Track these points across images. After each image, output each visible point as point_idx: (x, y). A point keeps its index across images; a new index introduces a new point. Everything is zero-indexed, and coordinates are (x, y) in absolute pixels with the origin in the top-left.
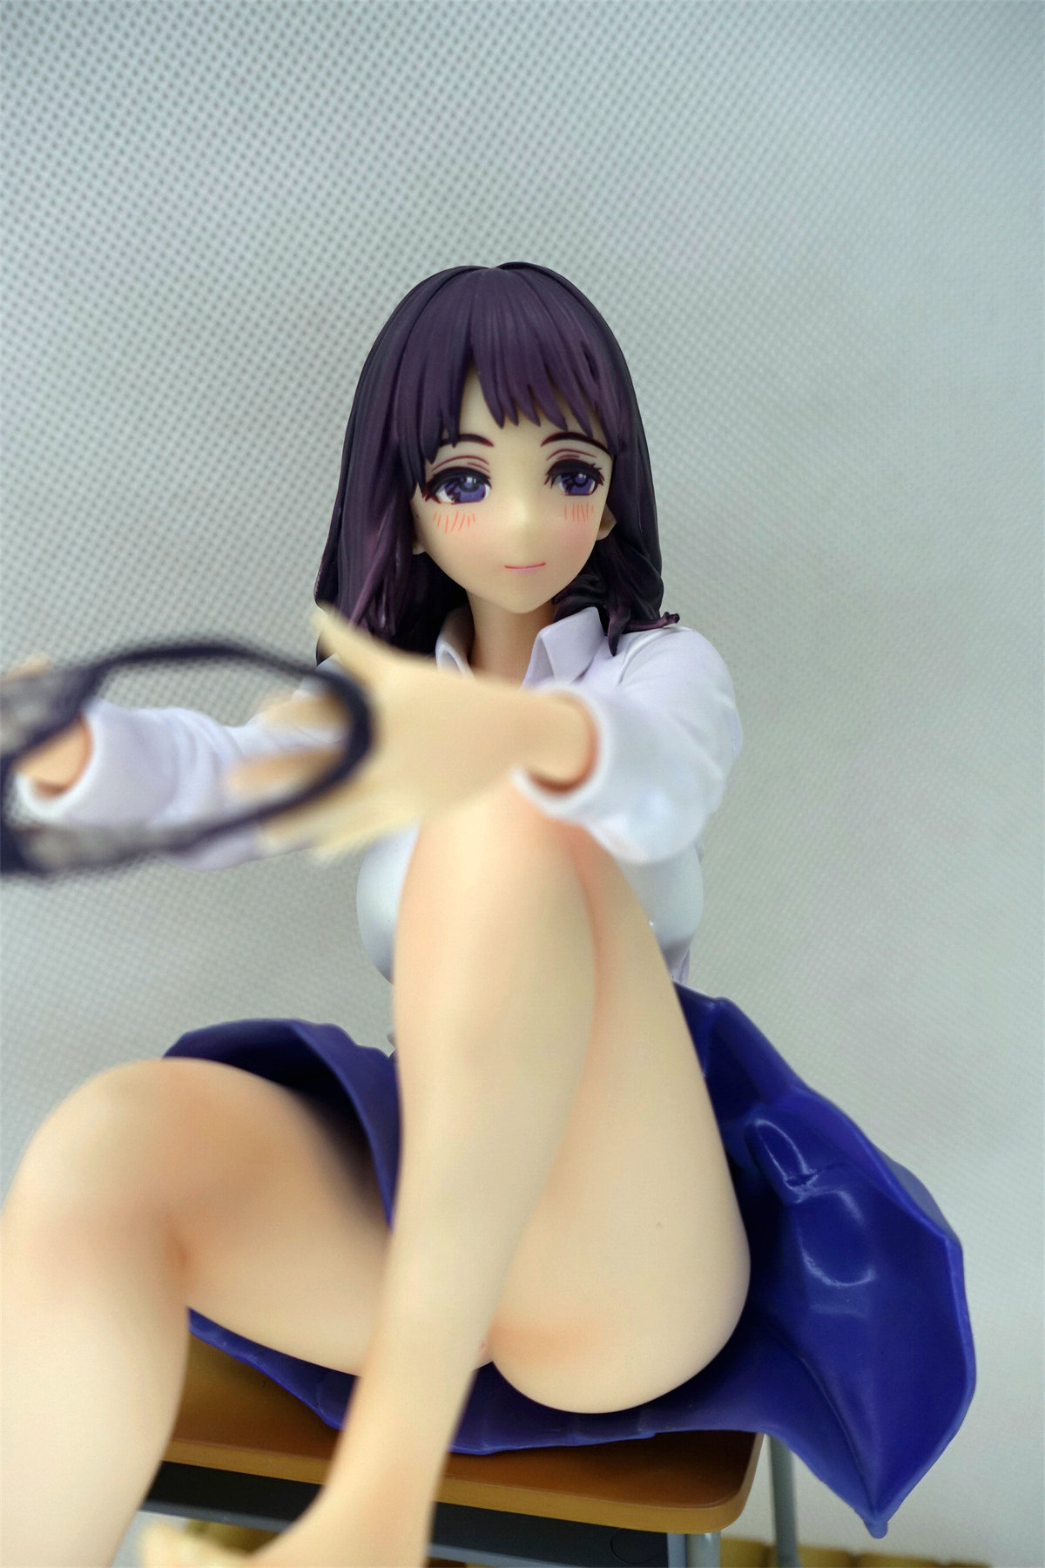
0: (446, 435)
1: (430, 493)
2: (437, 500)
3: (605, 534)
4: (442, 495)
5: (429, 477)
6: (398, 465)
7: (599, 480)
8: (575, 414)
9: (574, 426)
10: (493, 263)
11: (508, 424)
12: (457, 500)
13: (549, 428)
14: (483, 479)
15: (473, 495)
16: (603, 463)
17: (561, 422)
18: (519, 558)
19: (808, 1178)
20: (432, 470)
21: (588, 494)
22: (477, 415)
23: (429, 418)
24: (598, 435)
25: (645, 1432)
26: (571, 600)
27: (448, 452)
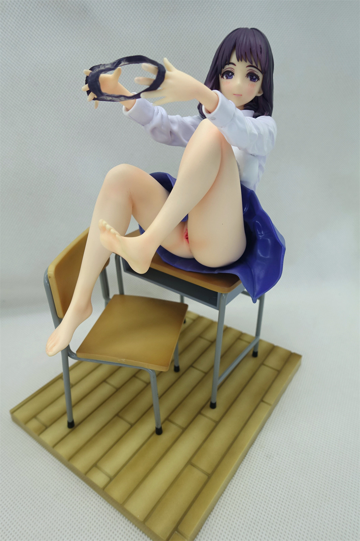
0: (227, 63)
1: (222, 77)
3: (259, 95)
4: (225, 77)
5: (222, 73)
6: (217, 69)
7: (259, 79)
8: (255, 61)
9: (254, 64)
10: (250, 27)
11: (240, 61)
12: (227, 78)
13: (248, 64)
14: (233, 74)
15: (230, 77)
16: (260, 75)
17: (251, 63)
18: (236, 93)
19: (263, 234)
20: (223, 70)
21: (255, 82)
22: (234, 59)
23: (224, 57)
24: (259, 67)
25: (216, 272)
26: (248, 107)
27: (227, 67)
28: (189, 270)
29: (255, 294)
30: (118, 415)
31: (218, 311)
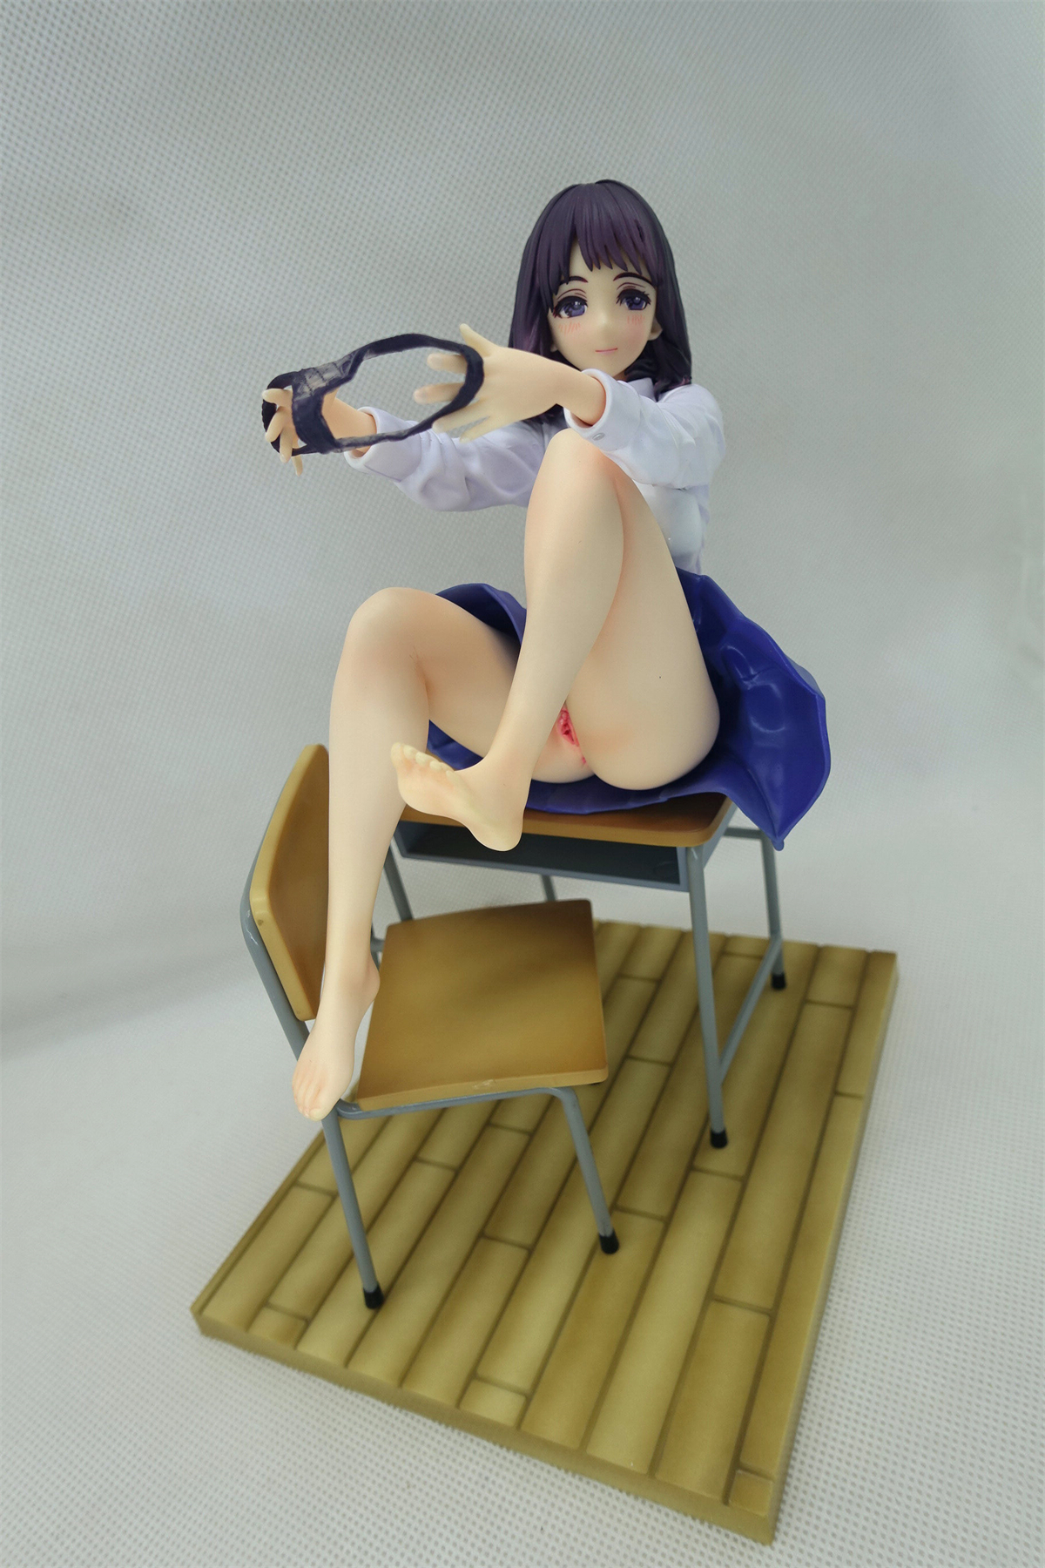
0: (563, 278)
1: (557, 314)
2: (560, 316)
3: (655, 336)
4: (563, 313)
5: (555, 304)
6: (539, 298)
7: (648, 302)
8: (631, 261)
9: (631, 269)
10: (593, 180)
11: (595, 269)
12: (570, 316)
13: (617, 271)
14: (583, 302)
15: (578, 311)
16: (650, 291)
17: (624, 267)
18: (602, 345)
19: (754, 676)
20: (557, 298)
21: (640, 309)
22: (579, 266)
23: (553, 269)
24: (645, 274)
25: (663, 799)
26: (635, 372)
27: (565, 288)
28: (587, 811)
29: (777, 827)
30: (485, 1236)
31: (686, 895)
